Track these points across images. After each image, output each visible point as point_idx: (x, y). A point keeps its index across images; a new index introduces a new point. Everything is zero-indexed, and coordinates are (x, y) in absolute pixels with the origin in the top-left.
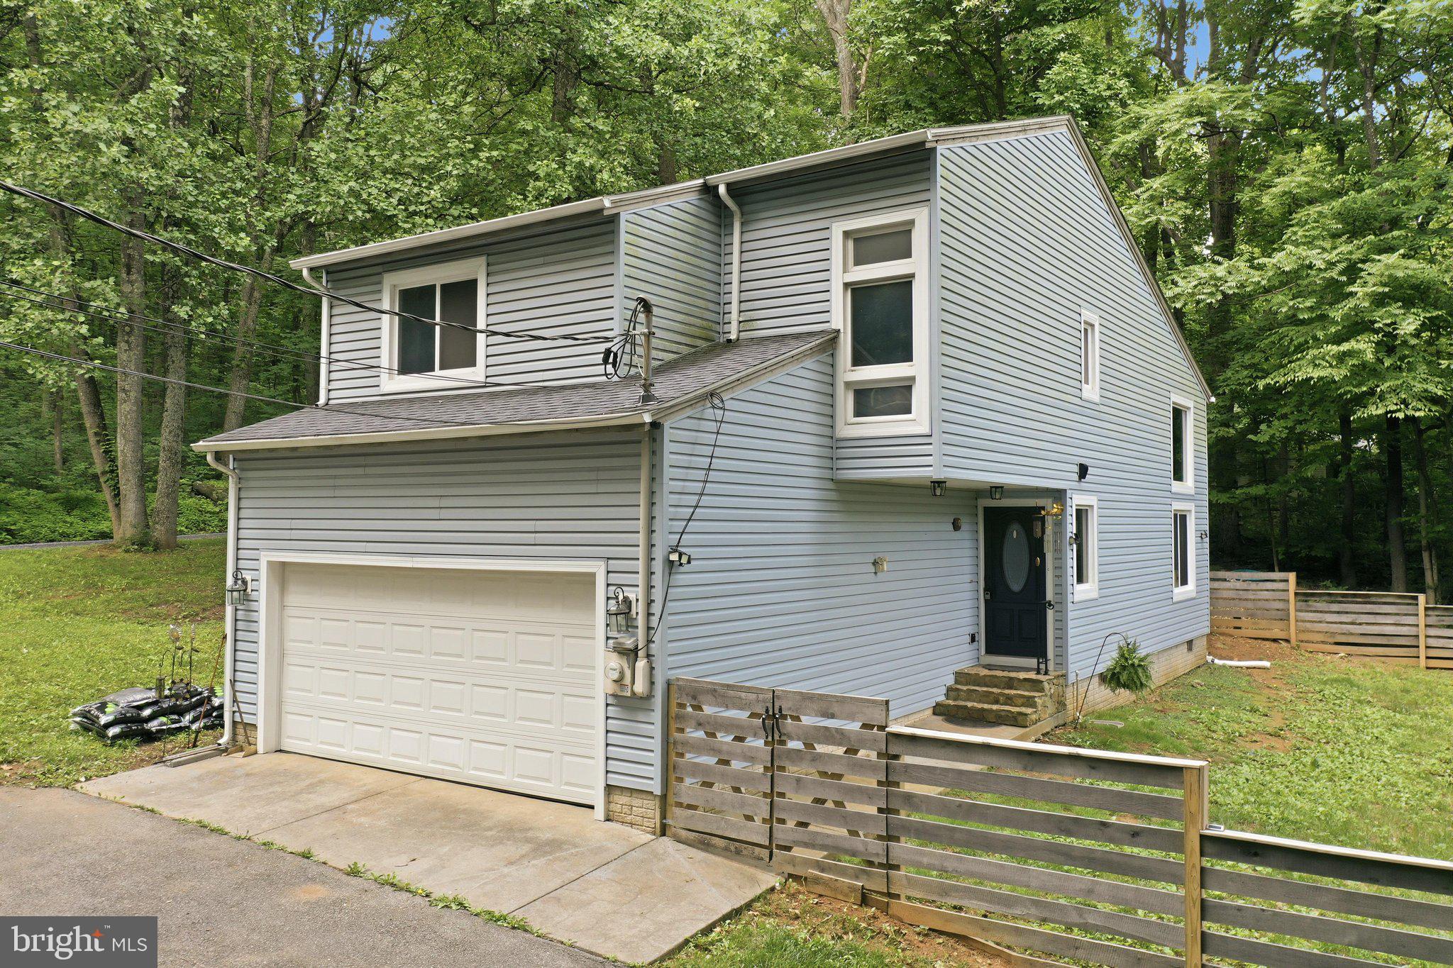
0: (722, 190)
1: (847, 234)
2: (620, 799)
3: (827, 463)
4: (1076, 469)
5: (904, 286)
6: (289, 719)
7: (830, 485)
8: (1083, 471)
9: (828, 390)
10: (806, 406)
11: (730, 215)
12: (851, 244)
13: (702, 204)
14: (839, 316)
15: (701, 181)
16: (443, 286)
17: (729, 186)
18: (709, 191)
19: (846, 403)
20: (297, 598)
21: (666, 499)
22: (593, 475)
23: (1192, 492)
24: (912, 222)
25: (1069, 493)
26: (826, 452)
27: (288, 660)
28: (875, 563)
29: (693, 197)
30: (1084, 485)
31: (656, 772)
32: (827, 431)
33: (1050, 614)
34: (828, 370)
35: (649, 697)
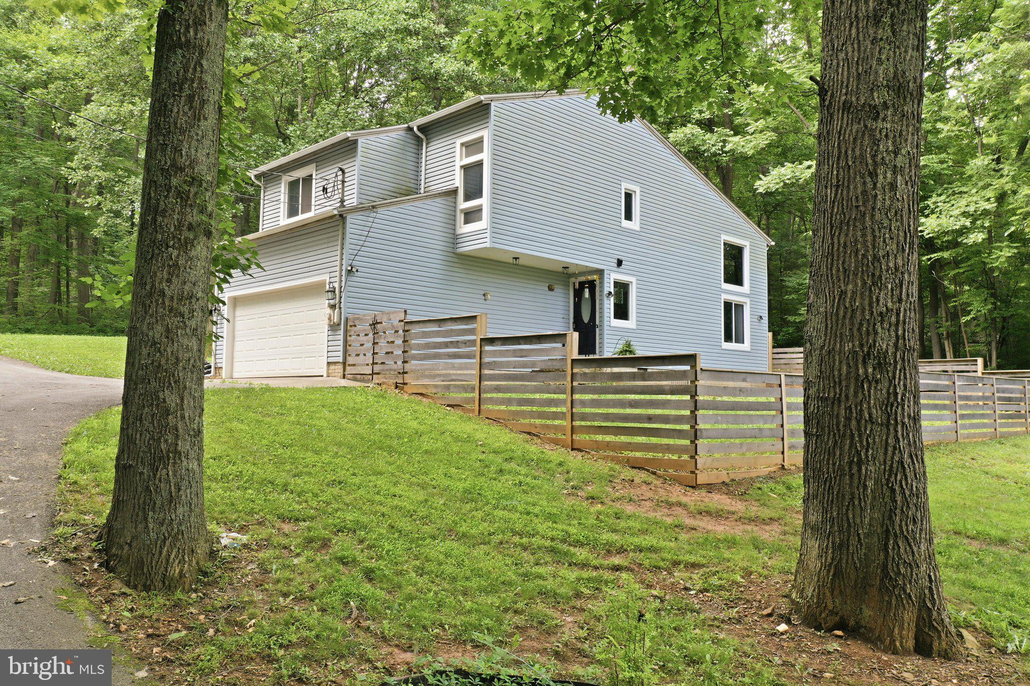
0: (415, 129)
1: (462, 144)
2: (332, 367)
3: (452, 245)
4: (616, 261)
5: (480, 164)
6: (236, 364)
7: (453, 255)
8: (620, 263)
9: (453, 213)
10: (438, 219)
11: (422, 141)
12: (464, 148)
13: (409, 136)
14: (458, 181)
15: (406, 125)
16: (303, 179)
17: (418, 127)
18: (410, 129)
19: (461, 218)
20: (240, 312)
21: (347, 246)
22: (326, 241)
23: (748, 292)
24: (482, 137)
25: (606, 272)
26: (451, 240)
27: (236, 339)
28: (484, 295)
29: (402, 133)
30: (620, 270)
31: (341, 354)
32: (452, 231)
33: (597, 330)
34: (453, 205)
35: (339, 324)
